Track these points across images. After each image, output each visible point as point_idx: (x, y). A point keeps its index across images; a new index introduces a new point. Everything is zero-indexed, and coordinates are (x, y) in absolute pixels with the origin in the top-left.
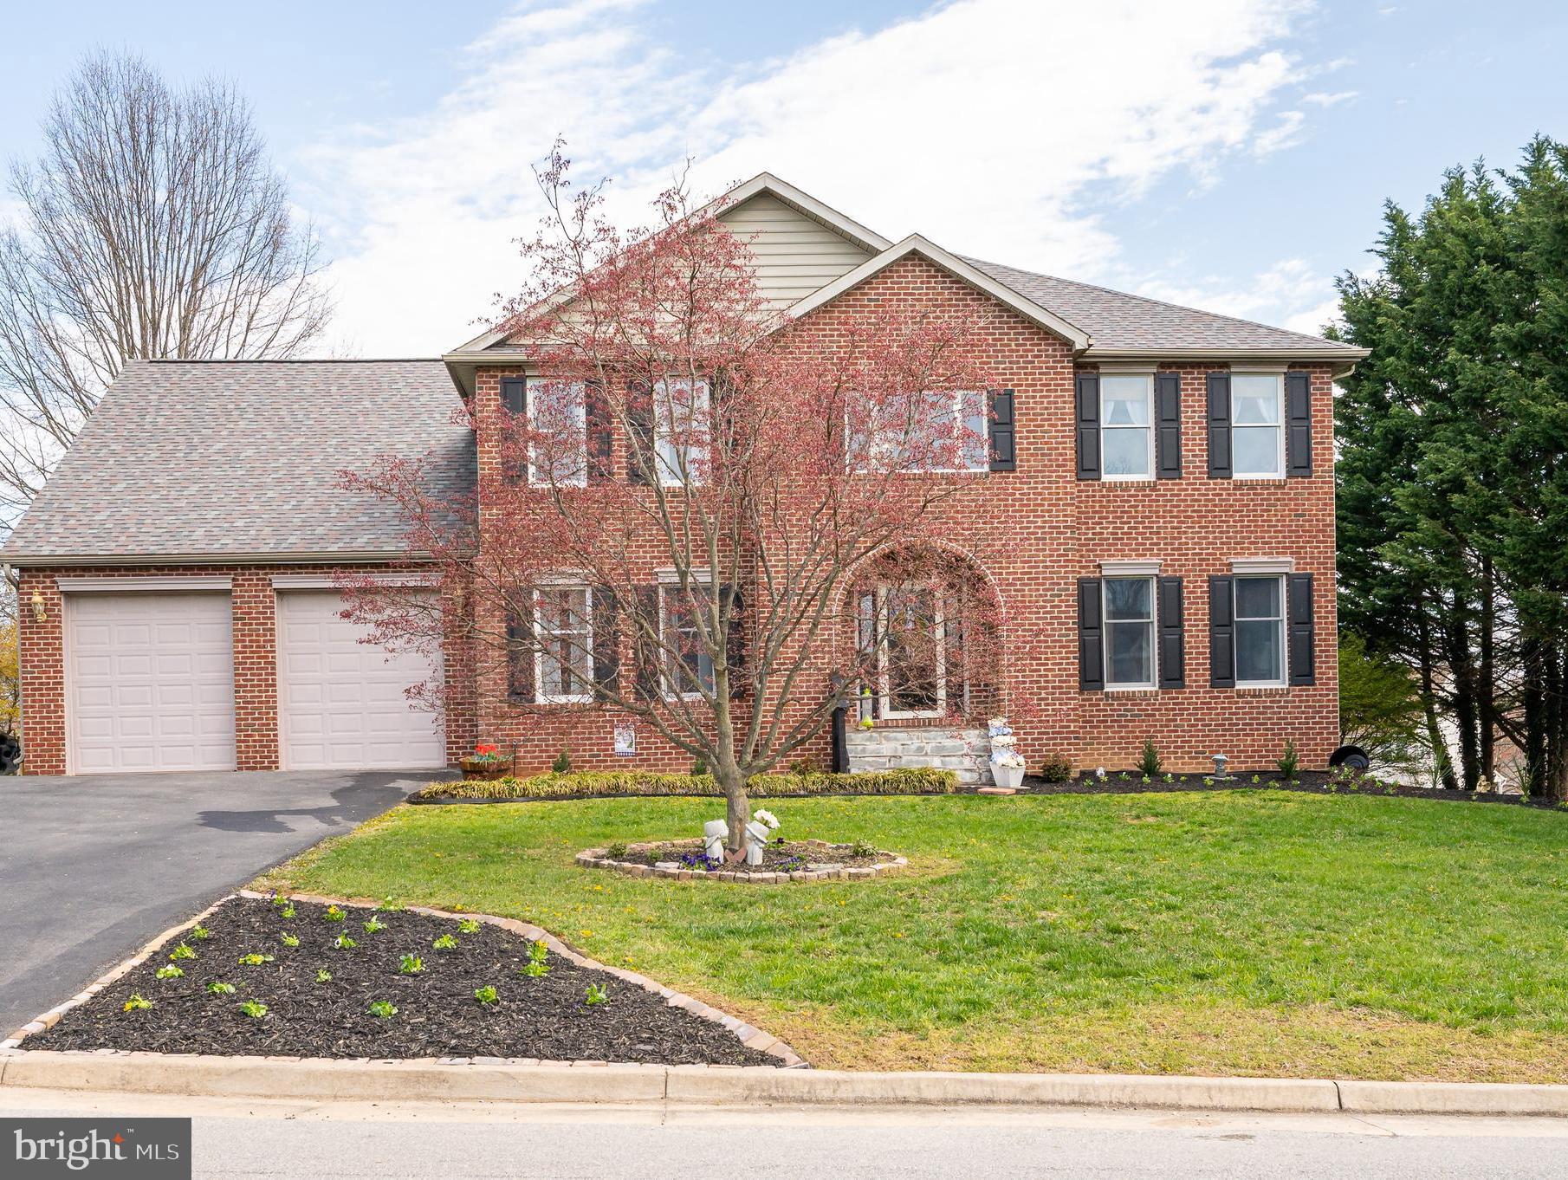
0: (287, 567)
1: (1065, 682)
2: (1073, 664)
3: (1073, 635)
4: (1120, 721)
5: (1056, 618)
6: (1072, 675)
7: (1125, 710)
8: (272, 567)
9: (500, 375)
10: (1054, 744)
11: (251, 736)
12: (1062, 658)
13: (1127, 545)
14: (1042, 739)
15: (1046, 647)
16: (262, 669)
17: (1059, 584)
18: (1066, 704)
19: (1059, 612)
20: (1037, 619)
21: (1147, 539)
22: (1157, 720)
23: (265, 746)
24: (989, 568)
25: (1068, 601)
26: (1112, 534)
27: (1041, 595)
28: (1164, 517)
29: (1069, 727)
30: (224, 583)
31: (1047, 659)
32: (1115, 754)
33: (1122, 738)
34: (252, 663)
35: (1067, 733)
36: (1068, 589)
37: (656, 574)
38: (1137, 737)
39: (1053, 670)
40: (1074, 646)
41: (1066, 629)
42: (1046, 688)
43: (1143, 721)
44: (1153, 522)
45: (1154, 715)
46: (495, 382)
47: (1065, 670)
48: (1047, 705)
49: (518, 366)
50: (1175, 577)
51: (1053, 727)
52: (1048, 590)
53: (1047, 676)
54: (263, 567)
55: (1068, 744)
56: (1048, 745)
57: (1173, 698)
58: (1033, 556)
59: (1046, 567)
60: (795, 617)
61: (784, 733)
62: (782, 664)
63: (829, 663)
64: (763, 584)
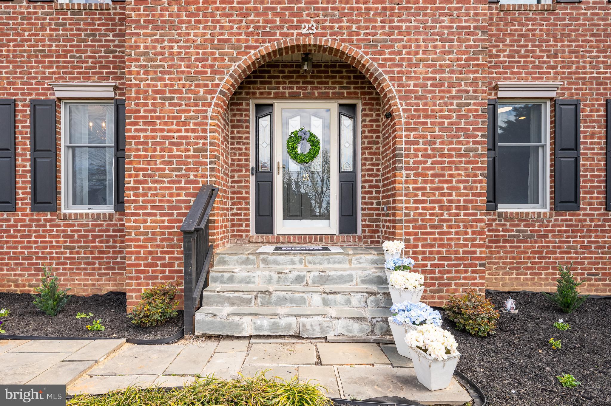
1: (471, 201)
2: (481, 182)
3: (482, 150)
4: (512, 242)
5: (463, 130)
6: (480, 195)
7: (518, 231)
10: (457, 272)
12: (468, 175)
13: (523, 68)
14: (443, 265)
15: (450, 162)
17: (467, 92)
18: (472, 227)
19: (466, 123)
20: (441, 130)
21: (544, 62)
22: (550, 242)
24: (386, 72)
25: (477, 110)
26: (509, 57)
27: (446, 104)
28: (562, 41)
29: (474, 252)
31: (451, 176)
32: (506, 274)
33: (514, 258)
35: (472, 259)
36: (477, 98)
37: (53, 89)
38: (529, 258)
39: (458, 188)
40: (483, 162)
41: (474, 143)
42: (449, 208)
43: (536, 242)
44: (551, 46)
45: (547, 237)
47: (471, 188)
48: (450, 227)
50: (572, 100)
51: (456, 252)
52: (454, 98)
53: (450, 195)
55: (473, 272)
56: (449, 272)
57: (567, 220)
58: (438, 59)
59: (453, 72)
60: (166, 124)
61: (151, 253)
62: (150, 176)
63: (203, 176)
64: (130, 85)
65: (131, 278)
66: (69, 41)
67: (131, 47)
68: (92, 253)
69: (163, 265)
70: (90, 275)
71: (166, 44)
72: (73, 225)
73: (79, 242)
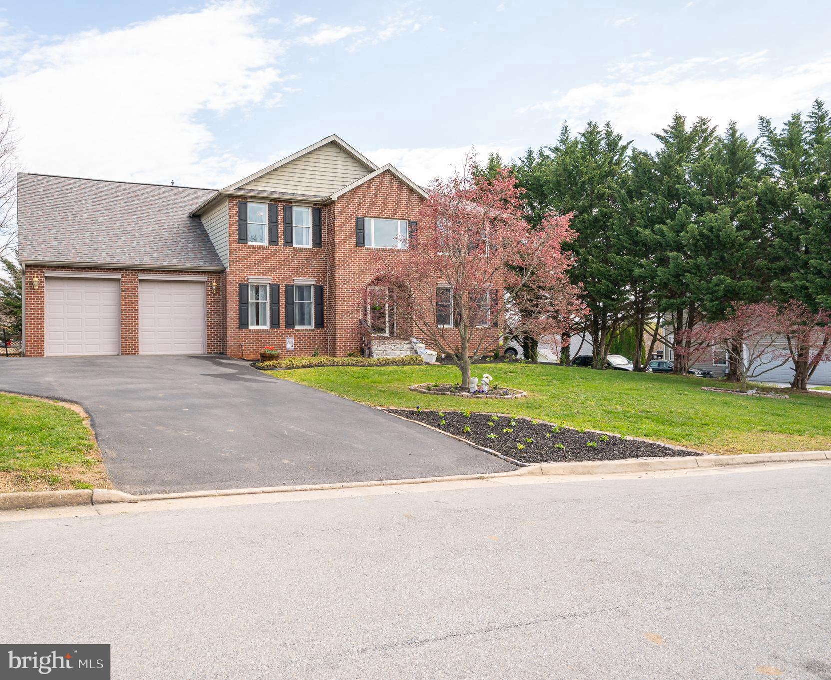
0: (144, 270)
2: (434, 318)
3: (435, 311)
6: (434, 322)
7: (444, 334)
8: (138, 270)
9: (238, 200)
11: (127, 340)
16: (133, 312)
23: (134, 345)
30: (118, 276)
34: (129, 310)
37: (294, 280)
46: (236, 203)
47: (432, 320)
49: (245, 197)
54: (135, 270)
60: (348, 299)
61: (344, 342)
62: (343, 316)
63: (359, 316)
64: (337, 286)
65: (338, 350)
66: (298, 261)
67: (337, 273)
68: (307, 344)
69: (347, 346)
70: (306, 353)
71: (347, 272)
72: (300, 334)
73: (302, 340)
